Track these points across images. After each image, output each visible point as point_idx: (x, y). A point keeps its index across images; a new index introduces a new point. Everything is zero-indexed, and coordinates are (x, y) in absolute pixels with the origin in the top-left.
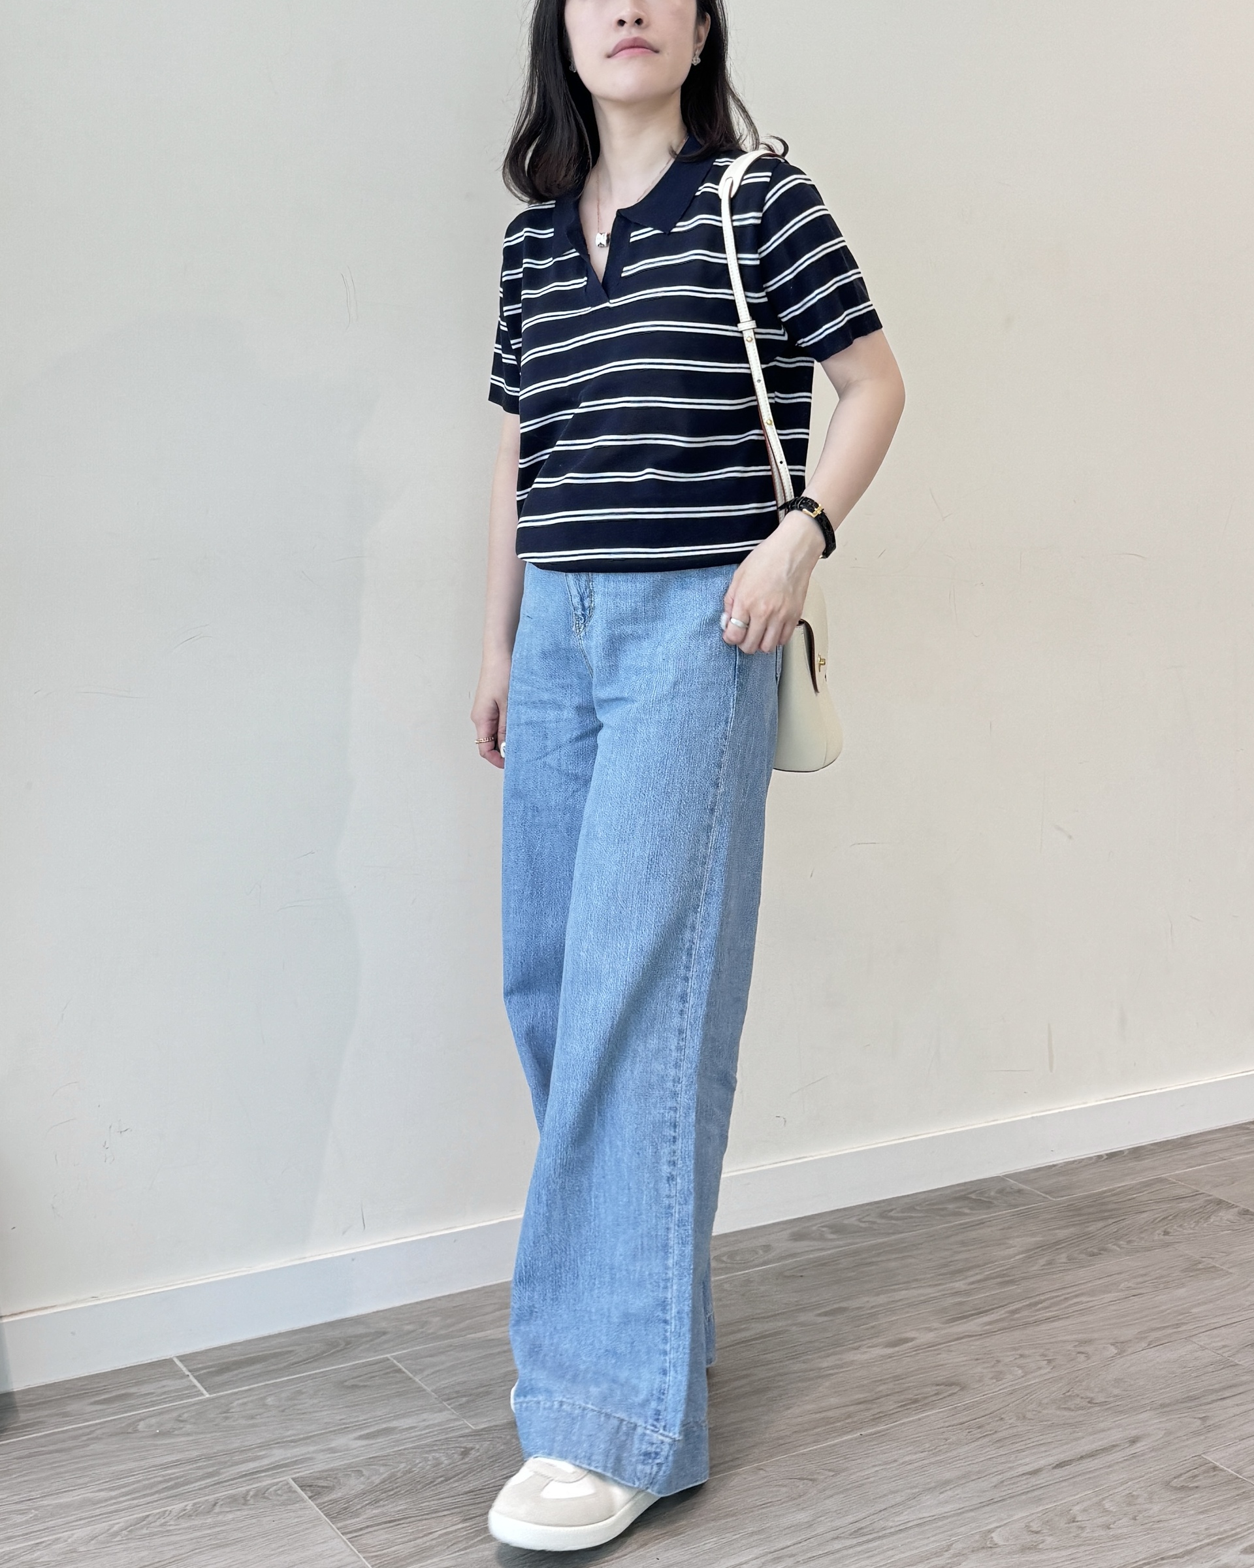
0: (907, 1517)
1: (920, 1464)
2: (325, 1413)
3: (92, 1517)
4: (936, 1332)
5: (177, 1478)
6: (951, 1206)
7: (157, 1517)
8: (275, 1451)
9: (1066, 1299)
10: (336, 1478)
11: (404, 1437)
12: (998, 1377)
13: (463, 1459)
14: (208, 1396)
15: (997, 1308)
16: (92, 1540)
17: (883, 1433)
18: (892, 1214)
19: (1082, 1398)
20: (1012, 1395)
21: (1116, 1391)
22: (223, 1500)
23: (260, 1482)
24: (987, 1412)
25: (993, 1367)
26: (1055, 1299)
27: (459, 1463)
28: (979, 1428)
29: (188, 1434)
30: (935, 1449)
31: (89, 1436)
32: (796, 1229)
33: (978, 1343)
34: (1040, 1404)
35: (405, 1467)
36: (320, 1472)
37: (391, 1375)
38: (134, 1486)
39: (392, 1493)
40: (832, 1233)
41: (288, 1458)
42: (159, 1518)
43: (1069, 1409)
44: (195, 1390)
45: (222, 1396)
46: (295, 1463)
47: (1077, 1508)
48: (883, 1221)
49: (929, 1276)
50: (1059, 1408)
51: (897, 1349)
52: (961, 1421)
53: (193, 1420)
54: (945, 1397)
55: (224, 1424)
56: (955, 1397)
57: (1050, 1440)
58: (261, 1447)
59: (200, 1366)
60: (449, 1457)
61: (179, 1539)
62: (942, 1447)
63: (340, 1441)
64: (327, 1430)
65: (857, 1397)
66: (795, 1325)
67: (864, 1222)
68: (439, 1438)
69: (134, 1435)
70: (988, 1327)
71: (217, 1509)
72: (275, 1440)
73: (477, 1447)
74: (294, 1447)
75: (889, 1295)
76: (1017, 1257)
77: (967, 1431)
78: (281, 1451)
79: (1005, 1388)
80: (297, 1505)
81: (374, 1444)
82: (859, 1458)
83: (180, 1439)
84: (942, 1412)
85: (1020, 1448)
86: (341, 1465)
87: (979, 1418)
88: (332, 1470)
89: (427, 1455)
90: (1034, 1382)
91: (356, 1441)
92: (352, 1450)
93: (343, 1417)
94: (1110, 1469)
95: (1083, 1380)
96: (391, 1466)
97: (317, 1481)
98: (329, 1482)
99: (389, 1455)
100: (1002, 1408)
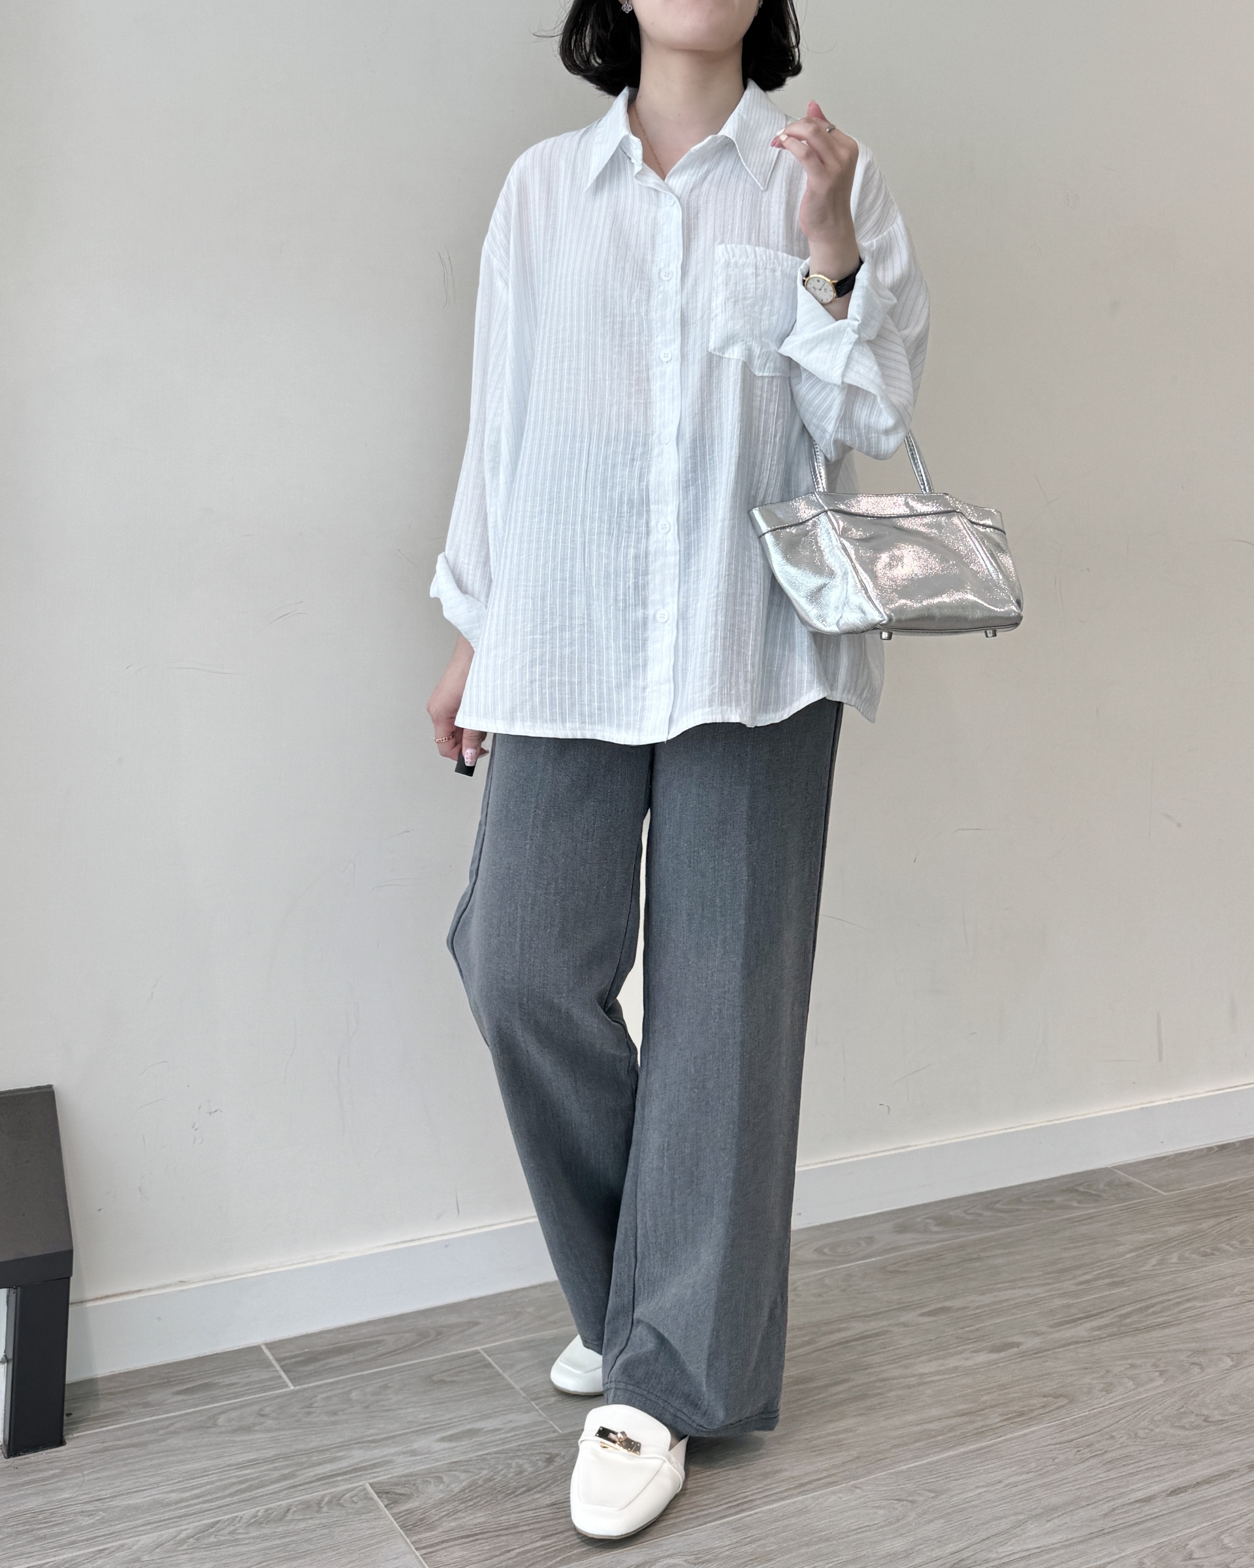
0: (1011, 1548)
1: (1027, 1485)
2: (410, 1410)
3: (161, 1521)
4: (1043, 1337)
5: (253, 1479)
6: (1058, 1199)
7: (227, 1523)
8: (355, 1453)
9: (1177, 1303)
10: (414, 1484)
11: (488, 1440)
12: (1108, 1389)
13: (547, 1466)
14: (292, 1388)
15: (1106, 1311)
16: (157, 1548)
17: (987, 1450)
18: (998, 1206)
19: (1197, 1415)
20: (1122, 1411)
21: (1233, 1409)
22: (296, 1506)
23: (337, 1486)
24: (1097, 1429)
25: (1102, 1377)
26: (1168, 1303)
27: (543, 1471)
28: (1089, 1446)
29: (268, 1431)
30: (1041, 1470)
31: (169, 1430)
32: (900, 1220)
33: (1086, 1350)
34: (1152, 1421)
35: (486, 1475)
36: (397, 1477)
37: (480, 1370)
38: (208, 1487)
39: (471, 1503)
41: (368, 1461)
42: (228, 1525)
43: (1183, 1428)
44: (280, 1381)
45: (305, 1390)
46: (374, 1466)
47: (1194, 1543)
48: (989, 1213)
49: (1036, 1274)
50: (1173, 1426)
51: (1002, 1354)
52: (1070, 1438)
53: (274, 1415)
54: (1052, 1410)
55: (306, 1420)
56: (1063, 1411)
57: (1162, 1463)
58: (341, 1447)
59: (287, 1354)
60: (533, 1464)
61: (246, 1549)
62: (1049, 1468)
63: (420, 1443)
64: (410, 1430)
65: (961, 1407)
66: (897, 1325)
67: (969, 1214)
68: (524, 1442)
69: (213, 1430)
70: (1096, 1333)
71: (289, 1517)
72: (355, 1440)
73: (563, 1454)
74: (375, 1448)
75: (995, 1294)
77: (1076, 1450)
78: (361, 1452)
79: (1116, 1401)
80: (372, 1514)
81: (456, 1447)
82: (962, 1478)
83: (259, 1436)
84: (1049, 1427)
85: (1132, 1471)
86: (421, 1470)
87: (1089, 1435)
88: (411, 1475)
89: (510, 1462)
90: (1144, 1396)
91: (439, 1443)
92: (434, 1453)
93: (427, 1416)
94: (1228, 1499)
95: (1197, 1395)
96: (472, 1472)
97: (396, 1487)
98: (407, 1489)
99: (471, 1460)
100: (1112, 1425)
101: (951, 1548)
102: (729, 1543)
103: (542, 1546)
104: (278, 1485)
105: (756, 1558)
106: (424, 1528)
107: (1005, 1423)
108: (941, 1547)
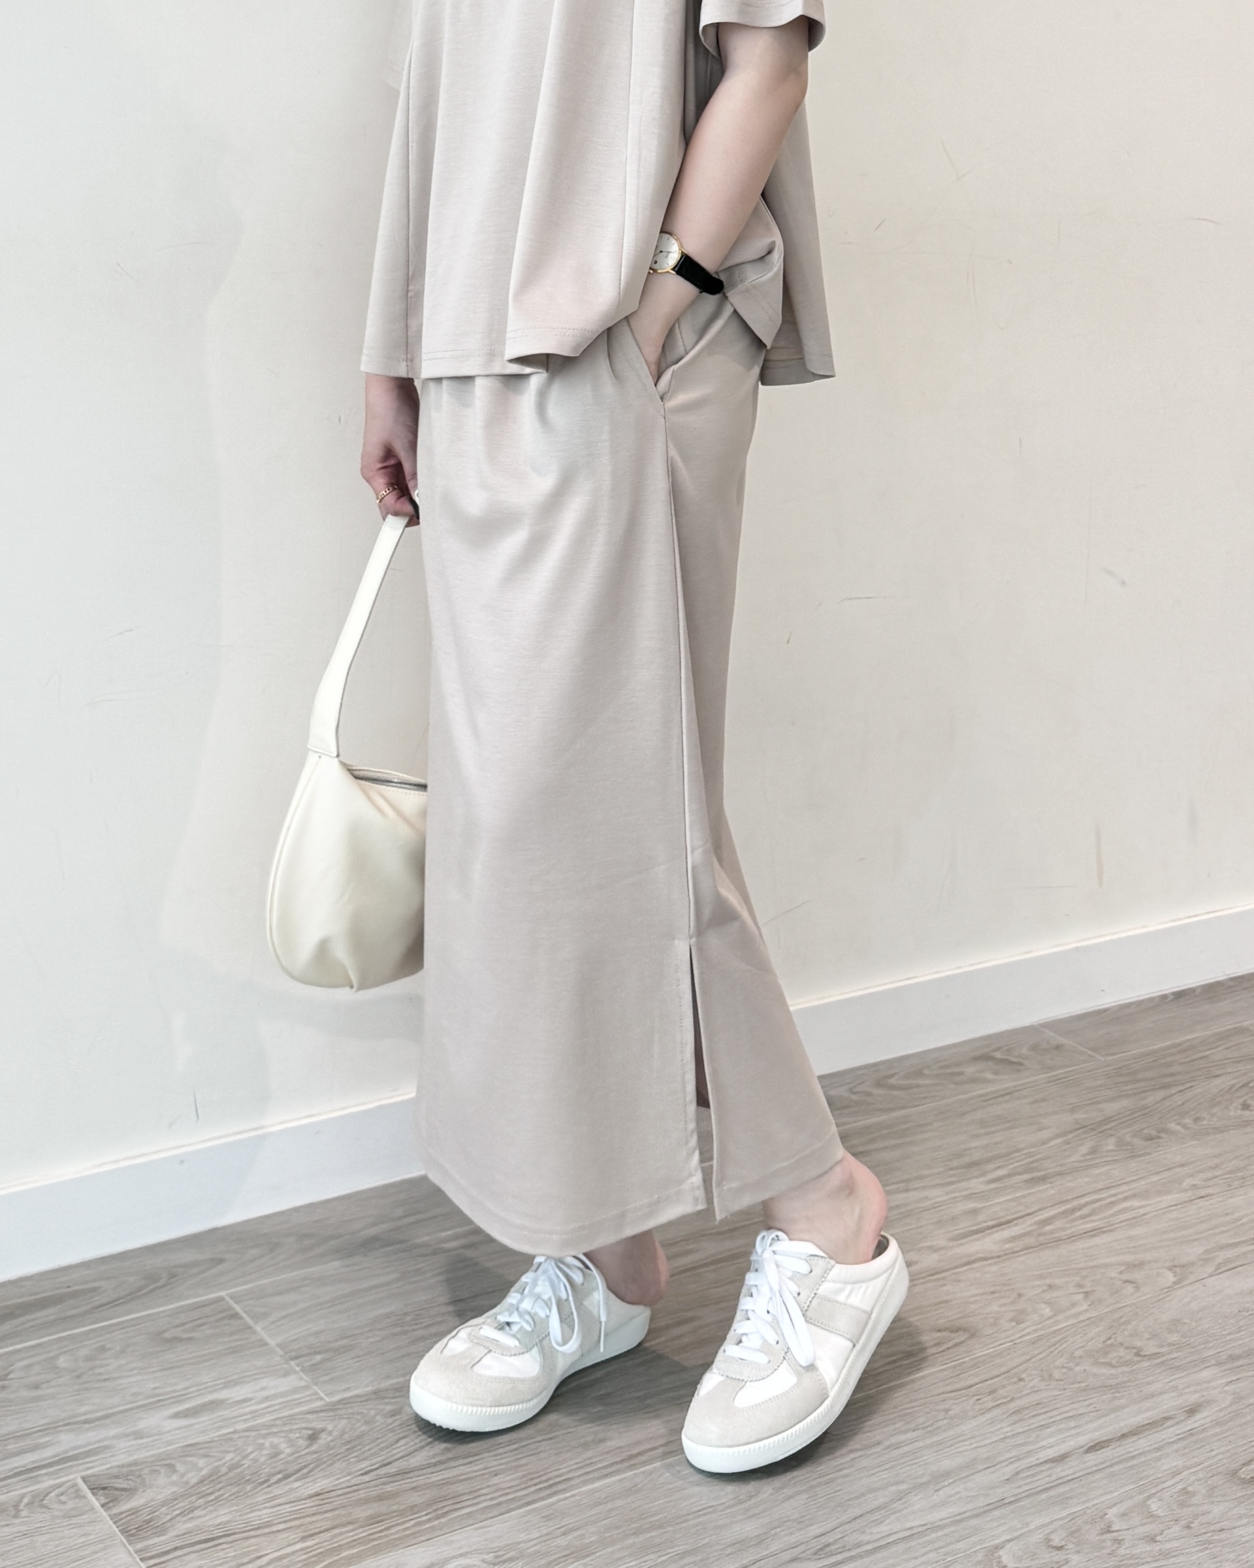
0: (889, 1527)
2: (134, 1379)
6: (969, 1070)
8: (62, 1437)
9: (1111, 1203)
10: (139, 1476)
11: (235, 1414)
12: (1019, 1318)
13: (311, 1445)
15: (1022, 1217)
18: (892, 1081)
19: (1127, 1348)
20: (1037, 1345)
21: (1174, 1338)
23: (39, 1482)
24: (1003, 1369)
25: (1013, 1303)
26: (1100, 1203)
27: (303, 1453)
28: (992, 1392)
30: (932, 1425)
33: (992, 1271)
34: (1071, 1359)
35: (232, 1460)
36: (118, 1466)
37: (225, 1322)
39: (212, 1497)
41: (78, 1448)
43: (1110, 1365)
46: (88, 1453)
47: (1114, 1510)
48: (881, 1091)
50: (1096, 1363)
52: (969, 1383)
54: (948, 1348)
56: (963, 1348)
57: (1083, 1411)
58: (45, 1430)
60: (291, 1442)
62: (942, 1423)
63: (146, 1422)
64: (134, 1405)
68: (280, 1415)
70: (1007, 1246)
72: (62, 1420)
73: (330, 1428)
74: (86, 1431)
78: (72, 1435)
79: (1028, 1334)
80: (85, 1517)
81: (196, 1424)
84: (942, 1370)
85: (1043, 1423)
86: (148, 1457)
87: (992, 1379)
88: (135, 1463)
89: (261, 1441)
90: (1065, 1325)
91: (172, 1421)
92: (164, 1433)
93: (156, 1385)
94: (1158, 1454)
95: (1128, 1322)
96: (213, 1457)
97: (114, 1480)
98: (130, 1482)
99: (212, 1441)
100: (1022, 1364)
101: (815, 1530)
102: (538, 1535)
103: (302, 1549)
105: (571, 1554)
106: (149, 1533)
108: (801, 1529)
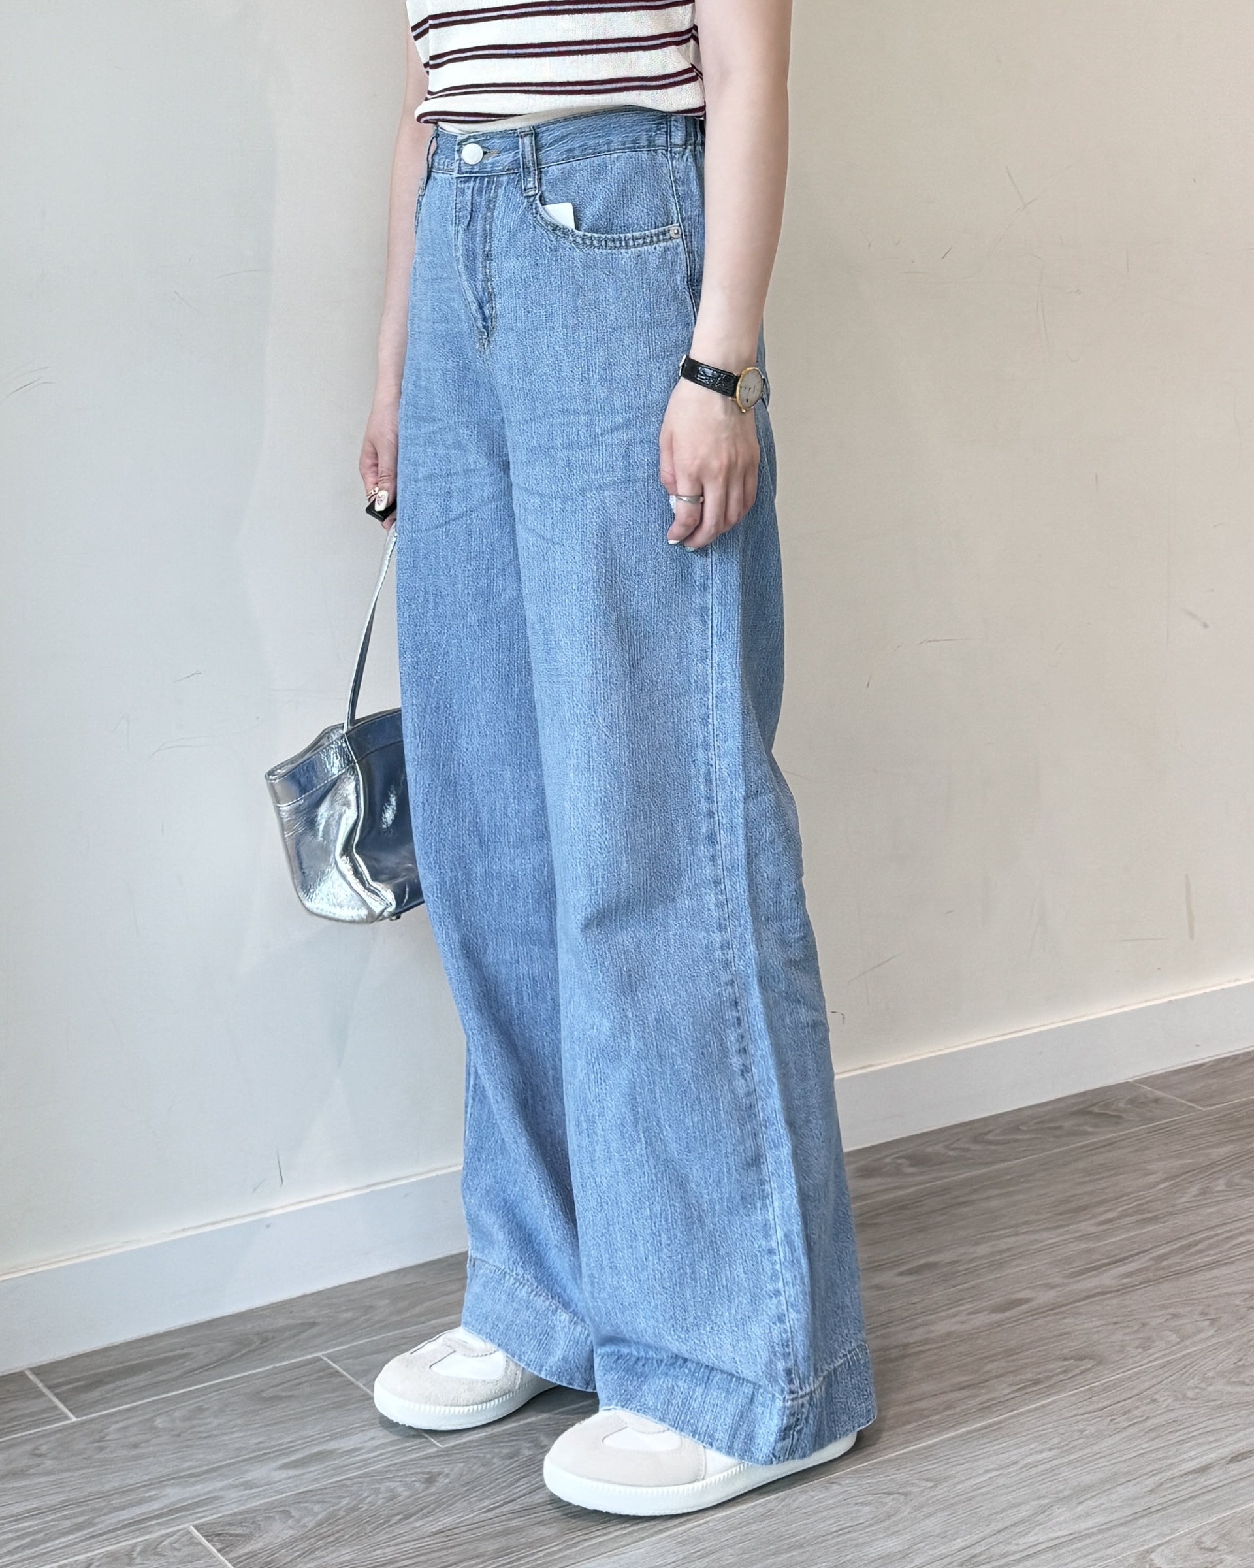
1: (1048, 1466)
2: (236, 1435)
4: (1059, 1289)
5: (36, 1532)
8: (168, 1490)
10: (253, 1523)
11: (345, 1463)
12: (1146, 1345)
13: (427, 1488)
14: (74, 1419)
15: (1140, 1253)
17: (996, 1427)
20: (1166, 1369)
22: (100, 1559)
23: (149, 1533)
24: (1135, 1392)
26: (1213, 1240)
27: (422, 1495)
28: (1124, 1414)
29: (49, 1473)
30: (1067, 1445)
32: (864, 1162)
33: (1115, 1301)
34: (1204, 1379)
35: (348, 1504)
36: (230, 1515)
37: (325, 1380)
39: (332, 1539)
40: (911, 1165)
41: (188, 1499)
43: (1243, 1383)
44: (58, 1412)
45: (92, 1420)
46: (198, 1504)
48: (979, 1147)
50: (1229, 1383)
51: (1008, 1314)
52: (1100, 1405)
53: (54, 1454)
54: (1076, 1375)
55: (97, 1456)
56: (1092, 1374)
57: (1218, 1426)
58: (148, 1485)
59: (61, 1380)
60: (408, 1486)
62: (1076, 1443)
63: (257, 1473)
64: (240, 1458)
68: (395, 1462)
72: (169, 1475)
74: (193, 1484)
76: (1162, 1186)
77: (1110, 1418)
78: (177, 1490)
79: (1157, 1359)
80: (203, 1561)
81: (306, 1473)
82: (967, 1462)
83: (36, 1481)
84: (1073, 1395)
85: (1181, 1438)
86: (261, 1505)
87: (1124, 1400)
88: (247, 1511)
89: (378, 1486)
90: (1194, 1349)
91: (281, 1471)
92: (275, 1483)
93: (260, 1440)
96: (328, 1502)
97: (228, 1528)
98: (244, 1528)
99: (326, 1488)
100: (1153, 1386)
104: (71, 1537)
107: (1017, 1394)
